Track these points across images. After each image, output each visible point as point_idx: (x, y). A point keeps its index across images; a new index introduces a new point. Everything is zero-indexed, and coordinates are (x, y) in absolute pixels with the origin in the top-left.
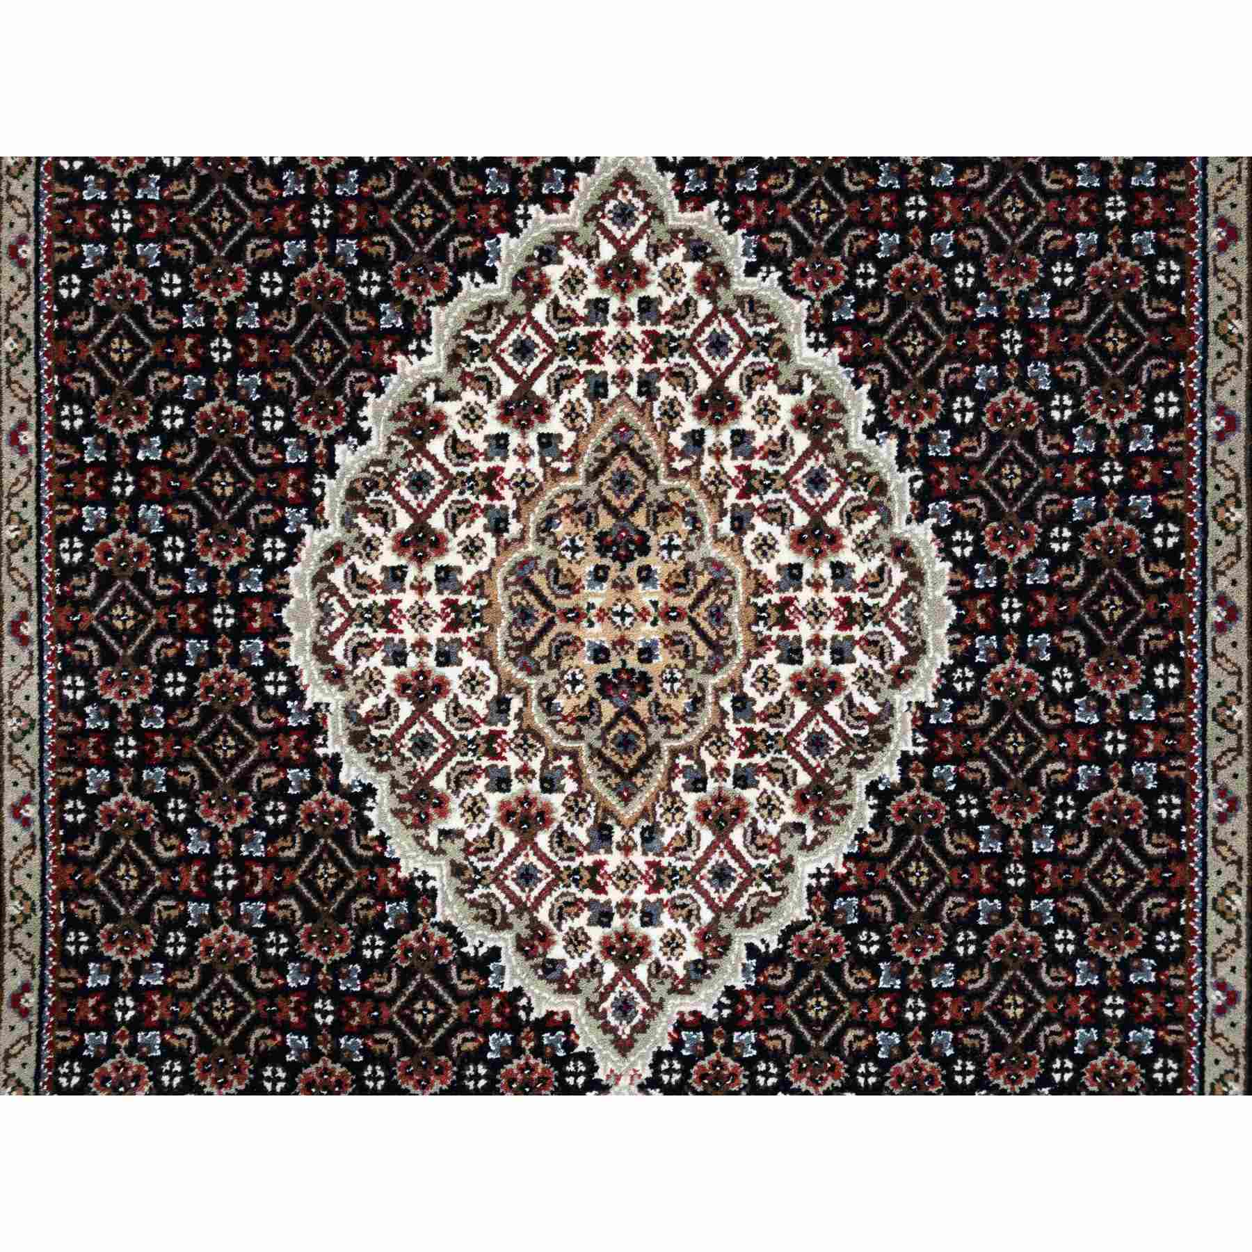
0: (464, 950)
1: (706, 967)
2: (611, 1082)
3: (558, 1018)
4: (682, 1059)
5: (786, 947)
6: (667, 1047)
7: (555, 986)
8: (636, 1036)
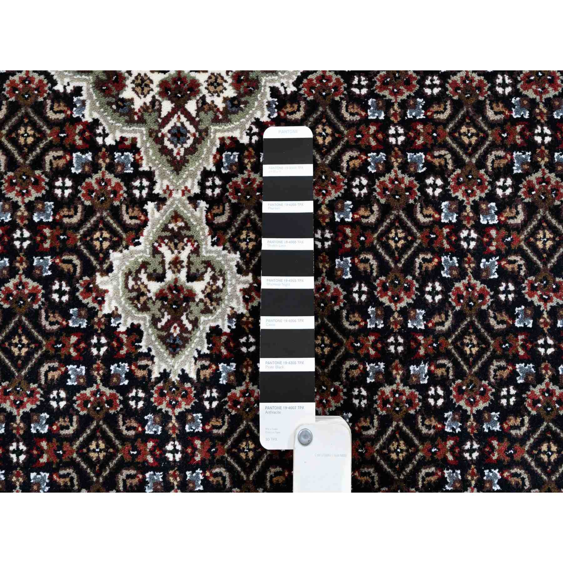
0: (56, 88)
1: (240, 103)
2: (167, 196)
3: (127, 143)
4: (222, 177)
5: (299, 90)
6: (211, 167)
7: (127, 118)
8: (188, 157)
